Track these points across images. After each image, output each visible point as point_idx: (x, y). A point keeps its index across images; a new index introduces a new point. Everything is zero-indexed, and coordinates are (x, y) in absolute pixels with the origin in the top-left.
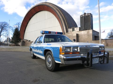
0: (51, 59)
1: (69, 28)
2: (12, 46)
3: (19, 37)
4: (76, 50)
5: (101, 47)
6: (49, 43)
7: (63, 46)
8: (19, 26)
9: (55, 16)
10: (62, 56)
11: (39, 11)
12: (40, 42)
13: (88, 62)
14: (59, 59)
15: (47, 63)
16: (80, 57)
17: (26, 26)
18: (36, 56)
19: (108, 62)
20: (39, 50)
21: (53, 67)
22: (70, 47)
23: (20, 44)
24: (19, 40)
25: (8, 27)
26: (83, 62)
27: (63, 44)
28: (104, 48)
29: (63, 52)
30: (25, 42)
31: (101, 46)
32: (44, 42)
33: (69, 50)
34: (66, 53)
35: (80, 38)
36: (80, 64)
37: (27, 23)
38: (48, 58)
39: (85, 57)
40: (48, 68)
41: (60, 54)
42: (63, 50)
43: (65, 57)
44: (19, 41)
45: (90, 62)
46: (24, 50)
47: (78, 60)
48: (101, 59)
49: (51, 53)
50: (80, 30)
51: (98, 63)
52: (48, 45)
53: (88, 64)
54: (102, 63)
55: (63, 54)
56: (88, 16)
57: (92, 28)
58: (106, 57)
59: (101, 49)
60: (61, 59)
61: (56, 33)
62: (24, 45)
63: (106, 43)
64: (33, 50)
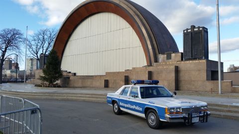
0: (155, 117)
1: (159, 54)
2: (44, 86)
4: (179, 110)
7: (168, 107)
9: (130, 26)
10: (167, 116)
11: (96, 11)
13: (188, 121)
14: (164, 118)
16: (182, 116)
20: (134, 106)
22: (174, 108)
25: (21, 40)
26: (185, 121)
29: (168, 112)
30: (69, 78)
31: (204, 106)
33: (173, 111)
34: (171, 113)
36: (182, 122)
37: (68, 35)
38: (151, 116)
39: (186, 117)
40: (151, 126)
41: (166, 113)
45: (190, 121)
50: (182, 60)
51: (198, 122)
53: (188, 123)
54: (202, 122)
56: (199, 32)
60: (167, 118)
62: (68, 84)
63: (232, 86)
64: (121, 104)
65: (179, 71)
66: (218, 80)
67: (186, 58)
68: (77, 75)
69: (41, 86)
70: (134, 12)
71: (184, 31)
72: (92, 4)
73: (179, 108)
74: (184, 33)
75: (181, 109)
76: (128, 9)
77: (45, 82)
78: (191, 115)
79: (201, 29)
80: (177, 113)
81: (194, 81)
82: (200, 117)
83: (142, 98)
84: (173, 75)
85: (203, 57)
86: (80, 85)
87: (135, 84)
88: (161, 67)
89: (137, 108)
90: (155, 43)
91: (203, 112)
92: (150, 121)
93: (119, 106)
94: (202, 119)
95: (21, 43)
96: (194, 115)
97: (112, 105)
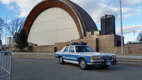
0: (84, 63)
1: (87, 31)
2: (17, 51)
7: (92, 56)
9: (70, 16)
10: (92, 61)
11: (49, 7)
14: (90, 62)
16: (101, 61)
21: (86, 67)
22: (95, 56)
25: (3, 24)
26: (102, 64)
28: (115, 57)
31: (113, 56)
34: (94, 59)
35: (100, 43)
36: (101, 65)
38: (82, 62)
39: (103, 61)
40: (82, 68)
41: (91, 59)
49: (84, 59)
50: (100, 35)
51: (110, 65)
53: (104, 65)
57: (114, 32)
60: (92, 62)
62: (32, 50)
63: (129, 49)
64: (64, 57)
65: (99, 41)
66: (121, 46)
67: (103, 34)
68: (37, 45)
69: (15, 51)
70: (72, 7)
71: (101, 18)
72: (47, 2)
73: (99, 56)
74: (101, 19)
75: (100, 57)
76: (68, 5)
77: (18, 49)
78: (106, 61)
79: (111, 17)
80: (98, 59)
81: (107, 47)
82: (111, 62)
83: (77, 52)
84: (95, 43)
85: (112, 33)
86: (39, 51)
87: (72, 45)
88: (88, 39)
89: (74, 58)
90: (84, 25)
91: (113, 59)
92: (81, 65)
93: (63, 59)
94: (112, 63)
95: (3, 26)
96: (108, 60)
97: (58, 59)
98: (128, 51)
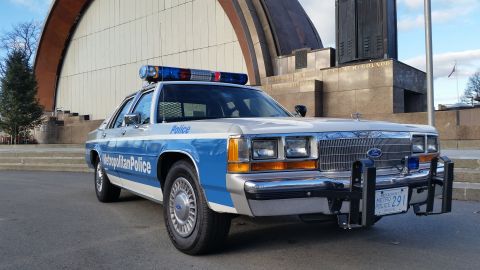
0: (191, 198)
1: (278, 55)
3: (31, 99)
4: (302, 151)
5: (419, 138)
6: (179, 124)
7: (243, 136)
8: (32, 40)
10: (237, 180)
12: (138, 120)
13: (355, 205)
14: (224, 194)
15: (172, 216)
16: (320, 182)
17: (63, 42)
18: (118, 189)
19: (447, 207)
20: (132, 158)
21: (199, 233)
22: (273, 140)
23: (37, 132)
24: (30, 115)
26: (336, 205)
27: (242, 127)
28: (436, 144)
29: (244, 163)
30: (62, 123)
31: (423, 137)
32: (159, 120)
33: (270, 153)
34: (257, 166)
35: (332, 101)
37: (70, 27)
38: (179, 192)
39: (342, 185)
40: (179, 238)
42: (242, 154)
43: (250, 185)
44: (33, 119)
46: (58, 165)
47: (311, 196)
48: (419, 191)
49: (189, 170)
50: (333, 64)
51: (403, 212)
52: (176, 130)
53: (355, 215)
54: (423, 214)
55: (245, 168)
57: (393, 54)
58: (440, 183)
59: (420, 147)
61: (214, 76)
62: (58, 138)
63: (458, 124)
64: (106, 160)
65: (327, 93)
67: (343, 60)
75: (314, 145)
80: (293, 163)
84: (311, 104)
85: (386, 55)
88: (281, 85)
89: (140, 166)
93: (105, 171)
96: (384, 176)
97: (93, 170)
98: (454, 133)
